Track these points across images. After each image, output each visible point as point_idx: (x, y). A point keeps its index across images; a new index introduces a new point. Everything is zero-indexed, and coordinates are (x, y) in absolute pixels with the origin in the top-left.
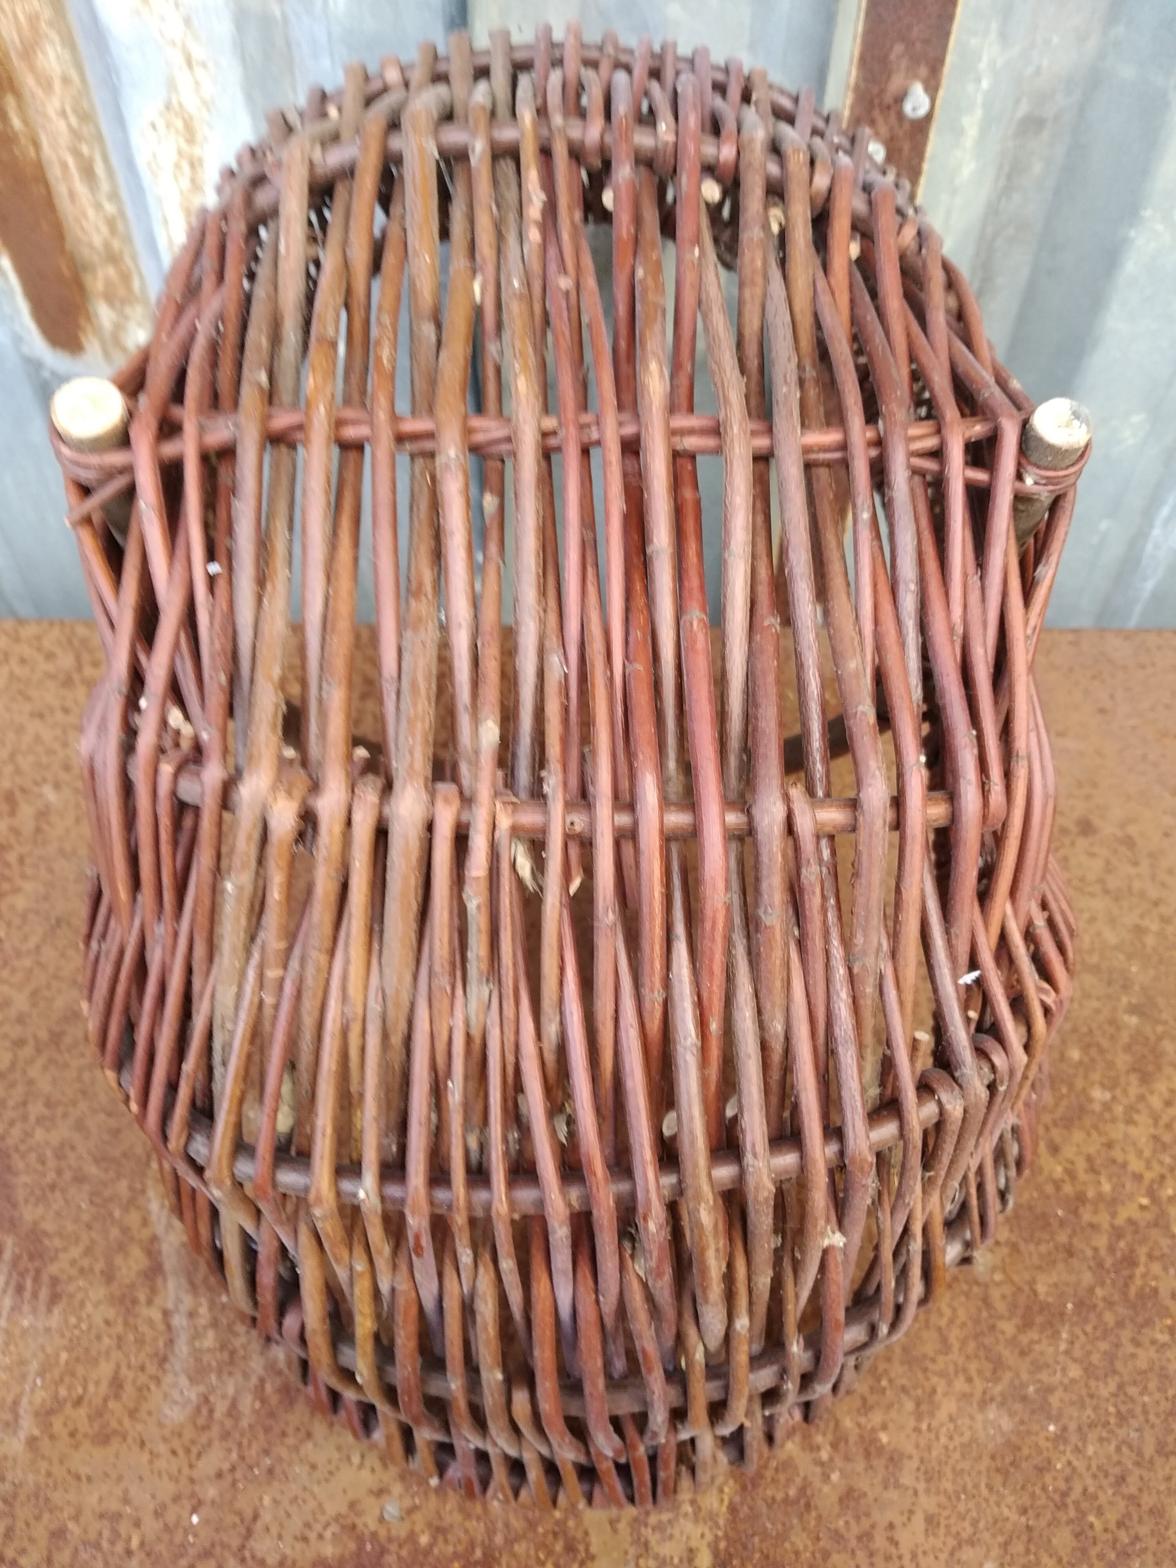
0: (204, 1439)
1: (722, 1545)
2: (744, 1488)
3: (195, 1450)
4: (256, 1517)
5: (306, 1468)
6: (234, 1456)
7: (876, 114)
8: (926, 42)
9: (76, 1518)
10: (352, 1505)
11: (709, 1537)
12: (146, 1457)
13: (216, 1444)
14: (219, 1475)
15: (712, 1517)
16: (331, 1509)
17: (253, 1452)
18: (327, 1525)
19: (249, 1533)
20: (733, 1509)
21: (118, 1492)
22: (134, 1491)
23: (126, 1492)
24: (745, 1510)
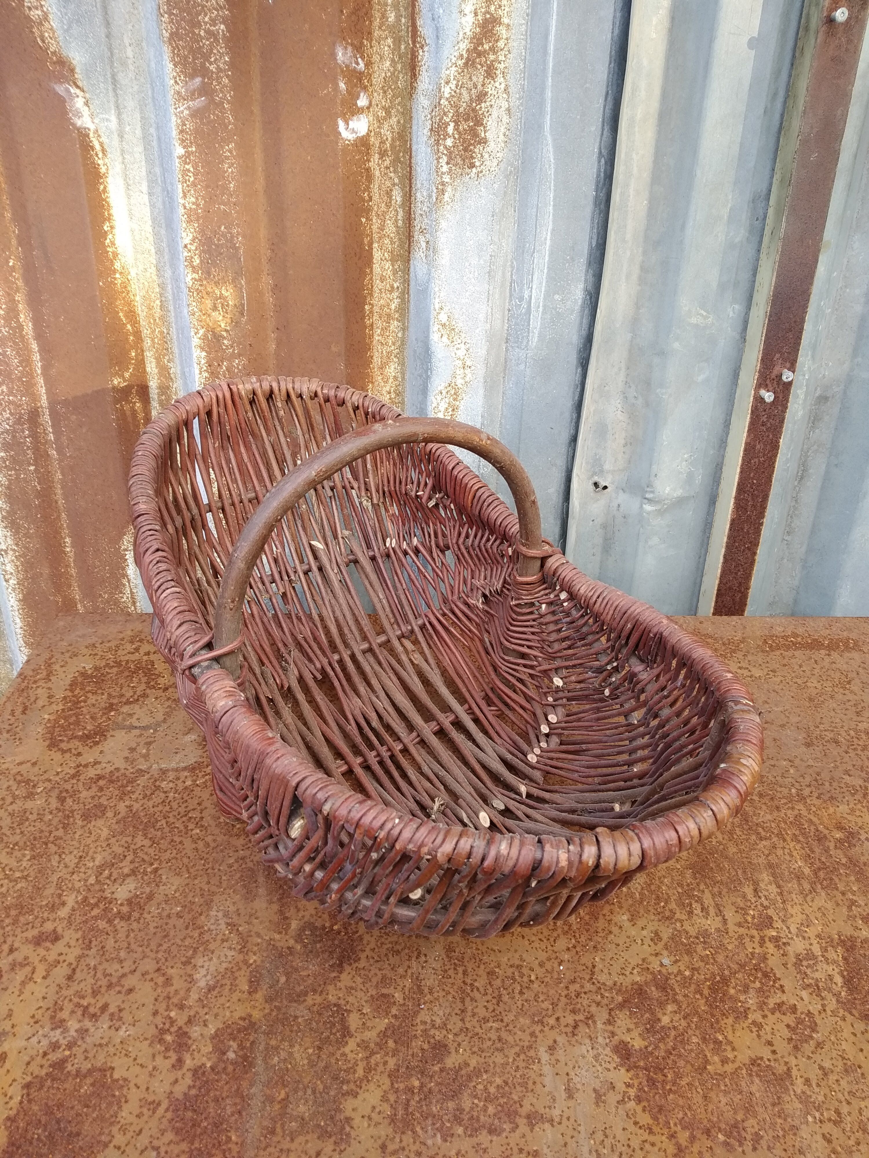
0: (555, 934)
1: (845, 973)
2: (848, 950)
3: (552, 939)
4: (594, 967)
5: (614, 946)
6: (573, 941)
7: (768, 382)
8: (789, 353)
9: (499, 966)
10: (644, 960)
11: (837, 970)
12: (527, 943)
13: (562, 936)
14: (568, 949)
15: (835, 962)
16: (634, 962)
17: (583, 939)
18: (633, 969)
19: (593, 973)
20: (845, 959)
21: (517, 956)
22: (525, 956)
23: (521, 956)
24: (851, 959)
